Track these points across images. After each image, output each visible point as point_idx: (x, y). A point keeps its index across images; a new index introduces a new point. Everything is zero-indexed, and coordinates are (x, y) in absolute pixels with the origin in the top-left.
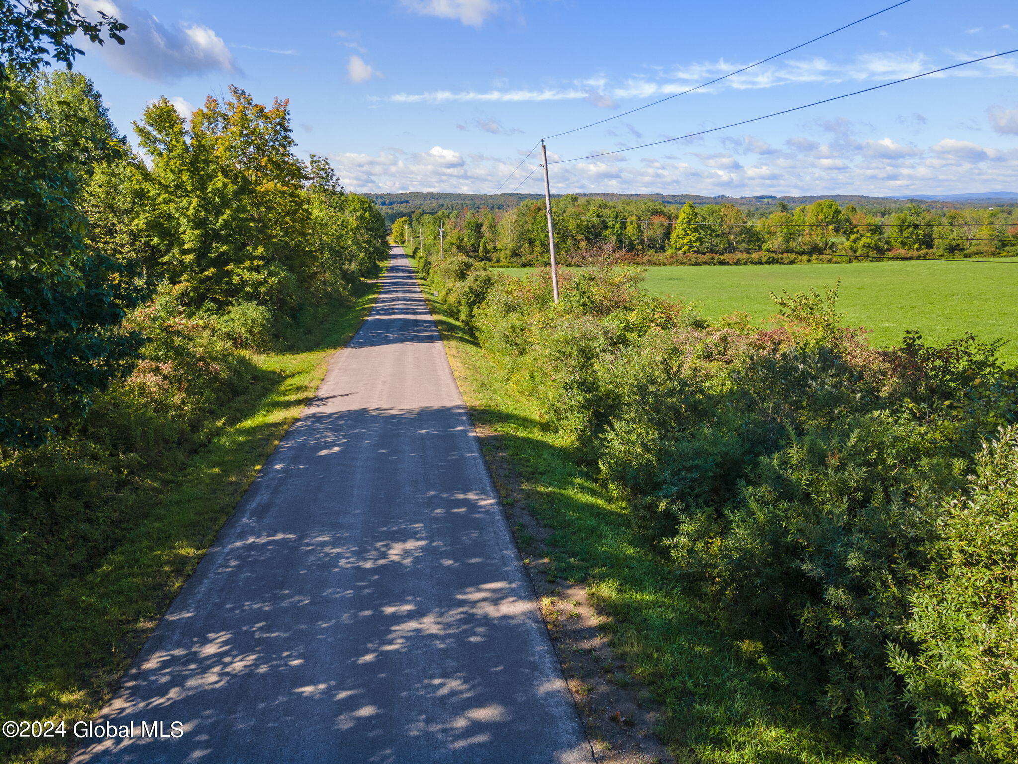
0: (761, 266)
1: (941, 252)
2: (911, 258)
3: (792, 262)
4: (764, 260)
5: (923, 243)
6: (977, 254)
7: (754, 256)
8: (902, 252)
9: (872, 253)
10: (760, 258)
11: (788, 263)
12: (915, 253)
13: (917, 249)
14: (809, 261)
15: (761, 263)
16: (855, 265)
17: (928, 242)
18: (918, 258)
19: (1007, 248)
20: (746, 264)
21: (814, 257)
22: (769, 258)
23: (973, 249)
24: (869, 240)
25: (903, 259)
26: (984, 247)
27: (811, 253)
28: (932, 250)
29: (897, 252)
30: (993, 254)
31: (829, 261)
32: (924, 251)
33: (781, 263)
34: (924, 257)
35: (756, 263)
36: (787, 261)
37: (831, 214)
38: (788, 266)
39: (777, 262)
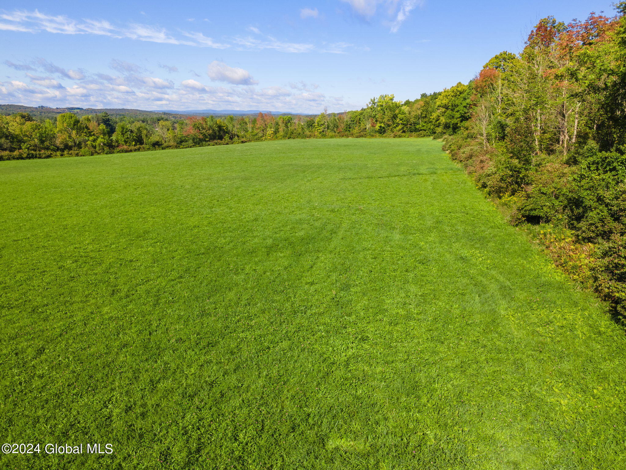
0: (23, 161)
1: (148, 146)
2: (131, 151)
3: (49, 157)
4: (25, 155)
5: (138, 142)
6: (168, 147)
7: (16, 153)
8: (125, 147)
9: (106, 149)
10: (21, 155)
11: (45, 158)
12: (133, 148)
13: (135, 145)
14: (62, 155)
15: (22, 158)
16: (96, 156)
17: (139, 141)
18: (135, 150)
19: (183, 143)
20: (9, 159)
21: (66, 152)
22: (28, 154)
23: (165, 144)
24: (103, 140)
25: (126, 151)
26: (172, 143)
27: (63, 150)
28: (143, 146)
29: (122, 148)
30: (176, 147)
31: (77, 155)
32: (138, 146)
33: (40, 158)
34: (139, 150)
35: (18, 159)
36: (44, 156)
37: (72, 123)
38: (45, 160)
39: (36, 157)
